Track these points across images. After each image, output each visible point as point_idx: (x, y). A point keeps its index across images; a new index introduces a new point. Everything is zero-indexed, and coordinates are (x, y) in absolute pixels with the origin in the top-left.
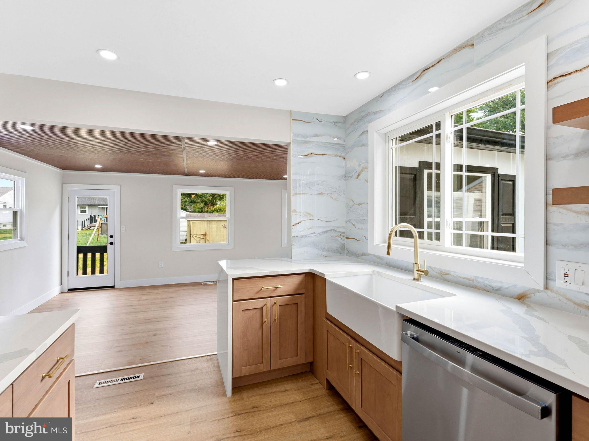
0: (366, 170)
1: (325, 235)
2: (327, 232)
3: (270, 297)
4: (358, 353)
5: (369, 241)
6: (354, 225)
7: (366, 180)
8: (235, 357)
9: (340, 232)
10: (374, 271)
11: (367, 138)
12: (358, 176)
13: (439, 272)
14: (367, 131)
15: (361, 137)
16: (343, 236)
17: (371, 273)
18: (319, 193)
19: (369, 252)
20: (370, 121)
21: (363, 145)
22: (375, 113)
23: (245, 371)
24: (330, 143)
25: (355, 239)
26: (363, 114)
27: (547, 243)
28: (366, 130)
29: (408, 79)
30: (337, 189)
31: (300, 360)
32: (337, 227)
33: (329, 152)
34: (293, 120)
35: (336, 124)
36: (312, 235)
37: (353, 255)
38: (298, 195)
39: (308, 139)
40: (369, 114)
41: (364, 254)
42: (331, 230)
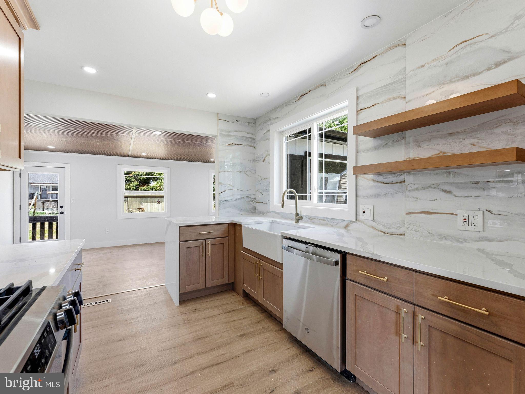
0: (269, 156)
1: (242, 200)
2: (243, 198)
3: (205, 239)
4: (261, 266)
5: (271, 203)
6: (261, 193)
7: (269, 163)
8: (181, 279)
9: (253, 198)
10: (273, 220)
11: (270, 135)
12: (264, 160)
13: (309, 218)
14: (270, 130)
15: (266, 134)
16: (254, 201)
17: (271, 222)
18: (238, 171)
19: (271, 210)
20: (272, 124)
21: (267, 140)
22: (275, 119)
23: (188, 289)
24: (245, 137)
25: (262, 202)
26: (267, 119)
27: (357, 196)
28: (268, 129)
29: (293, 100)
30: (249, 168)
31: (225, 280)
32: (250, 195)
33: (245, 143)
34: (219, 120)
35: (249, 124)
36: (234, 200)
37: (261, 213)
38: (222, 172)
39: (230, 134)
40: (270, 119)
41: (268, 212)
42: (246, 197)
